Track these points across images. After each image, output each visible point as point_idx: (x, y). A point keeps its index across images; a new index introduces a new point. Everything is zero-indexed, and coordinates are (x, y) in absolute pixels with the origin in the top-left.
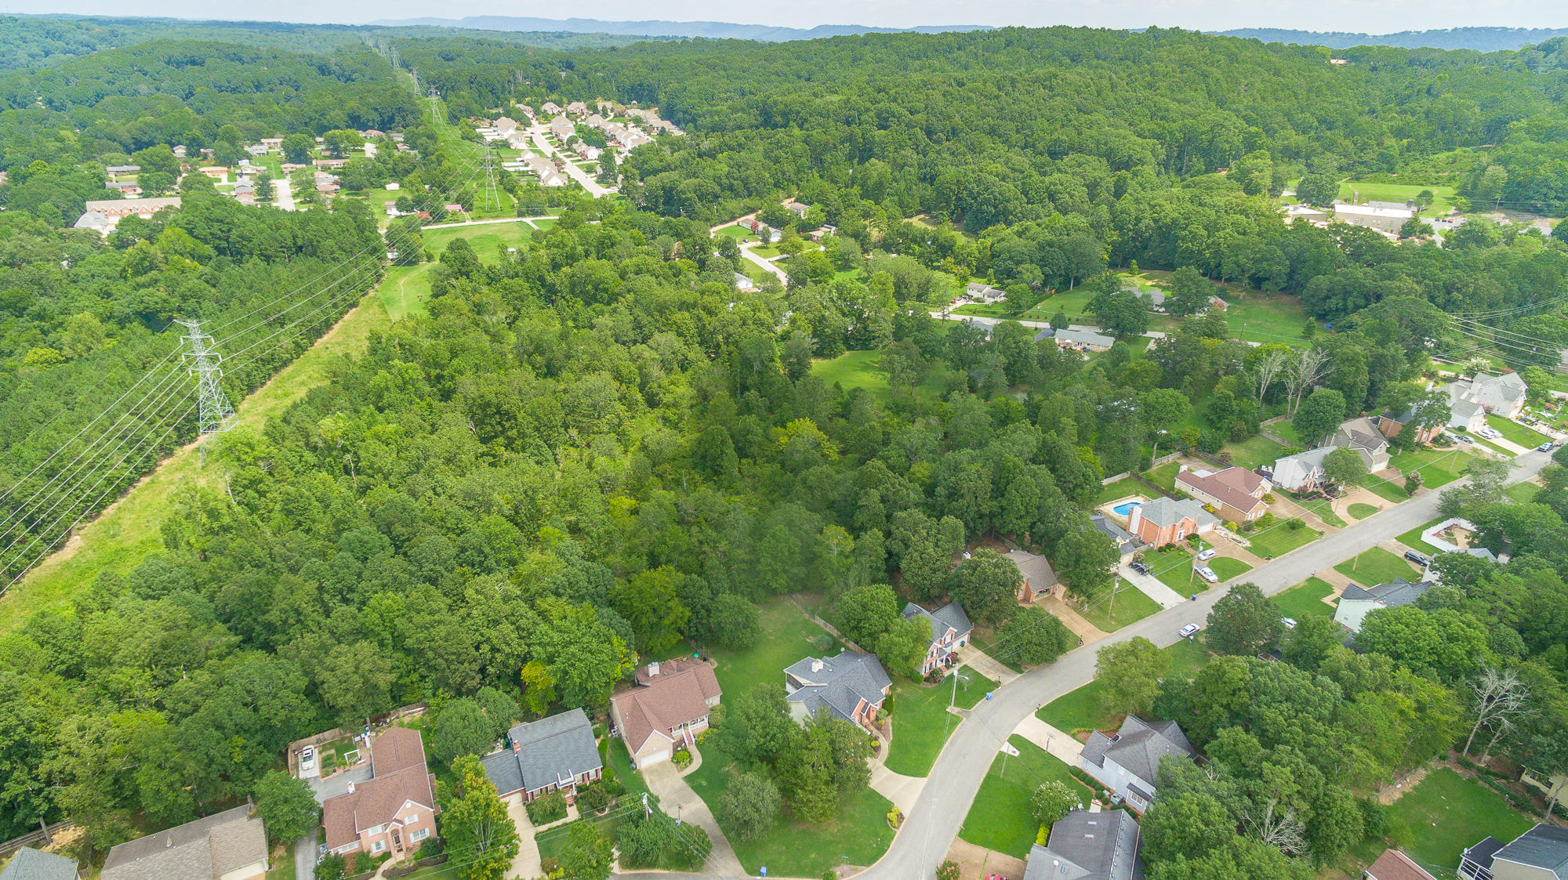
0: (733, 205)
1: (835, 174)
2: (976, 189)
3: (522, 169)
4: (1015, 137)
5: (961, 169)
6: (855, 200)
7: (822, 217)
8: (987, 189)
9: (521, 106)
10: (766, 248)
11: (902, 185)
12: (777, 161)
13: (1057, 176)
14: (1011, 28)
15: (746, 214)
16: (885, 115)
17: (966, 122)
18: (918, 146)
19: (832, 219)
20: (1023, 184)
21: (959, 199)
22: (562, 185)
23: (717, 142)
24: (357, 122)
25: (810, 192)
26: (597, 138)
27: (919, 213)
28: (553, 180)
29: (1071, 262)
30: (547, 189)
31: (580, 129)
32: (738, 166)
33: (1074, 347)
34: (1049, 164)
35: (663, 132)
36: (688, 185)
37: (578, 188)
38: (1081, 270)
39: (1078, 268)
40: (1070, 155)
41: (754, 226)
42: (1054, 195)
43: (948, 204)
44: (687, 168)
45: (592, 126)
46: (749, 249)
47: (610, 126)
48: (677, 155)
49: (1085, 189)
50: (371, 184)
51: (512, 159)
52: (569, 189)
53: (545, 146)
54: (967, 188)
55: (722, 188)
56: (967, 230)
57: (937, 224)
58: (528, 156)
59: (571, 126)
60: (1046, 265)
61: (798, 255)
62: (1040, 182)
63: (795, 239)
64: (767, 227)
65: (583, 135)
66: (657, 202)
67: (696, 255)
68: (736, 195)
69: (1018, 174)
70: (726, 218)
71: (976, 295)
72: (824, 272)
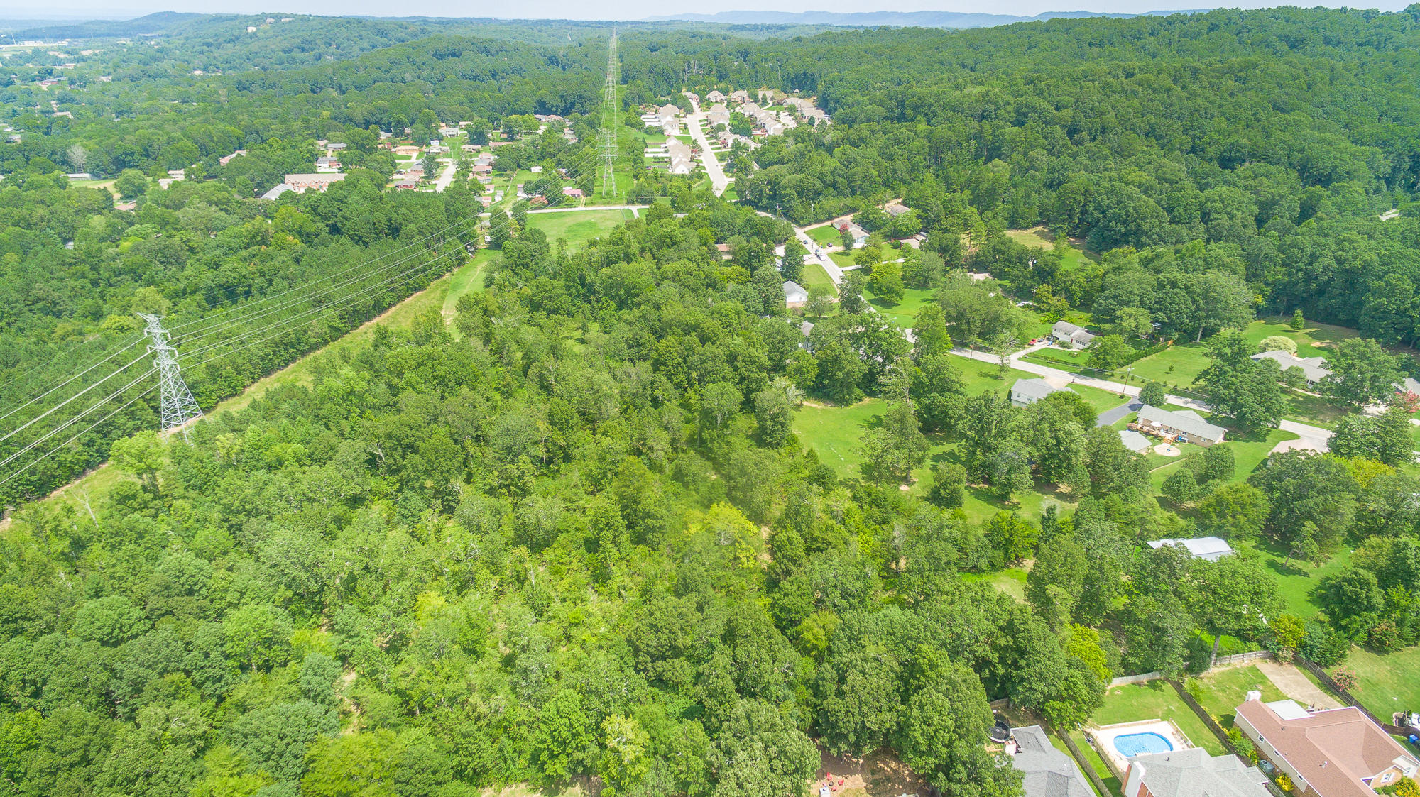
0: (830, 203)
1: (951, 174)
2: (1106, 202)
3: (660, 155)
4: (1179, 138)
5: (1094, 177)
6: (959, 206)
7: (918, 223)
8: (1119, 202)
9: (689, 95)
10: (846, 255)
11: (1020, 193)
12: (891, 158)
13: (1222, 189)
14: (1222, 11)
15: (846, 214)
17: (1122, 120)
18: (1054, 147)
19: (927, 225)
20: (1169, 198)
21: (1084, 212)
22: (687, 172)
23: (840, 136)
24: (543, 108)
25: (915, 194)
26: (743, 127)
27: (1036, 224)
28: (682, 167)
29: (1198, 309)
30: (671, 178)
31: (735, 117)
32: (847, 164)
33: (1162, 434)
34: (1215, 174)
35: (812, 122)
36: (790, 181)
37: (700, 176)
38: (1212, 320)
39: (1208, 317)
40: (1247, 164)
41: (844, 229)
42: (1209, 214)
43: (1070, 217)
44: (799, 162)
45: (747, 114)
46: (829, 255)
47: (762, 114)
48: (793, 148)
49: (1255, 209)
50: (519, 166)
51: (658, 145)
52: (691, 178)
53: (697, 133)
54: (1095, 200)
55: (826, 185)
56: (1090, 249)
57: (1053, 239)
58: (671, 143)
59: (727, 113)
60: (1161, 310)
61: (875, 266)
62: (1195, 197)
63: (872, 249)
64: (856, 231)
65: (735, 123)
66: (761, 195)
67: (750, 261)
68: (839, 193)
69: (1167, 185)
70: (822, 217)
71: (1063, 338)
72: (889, 291)
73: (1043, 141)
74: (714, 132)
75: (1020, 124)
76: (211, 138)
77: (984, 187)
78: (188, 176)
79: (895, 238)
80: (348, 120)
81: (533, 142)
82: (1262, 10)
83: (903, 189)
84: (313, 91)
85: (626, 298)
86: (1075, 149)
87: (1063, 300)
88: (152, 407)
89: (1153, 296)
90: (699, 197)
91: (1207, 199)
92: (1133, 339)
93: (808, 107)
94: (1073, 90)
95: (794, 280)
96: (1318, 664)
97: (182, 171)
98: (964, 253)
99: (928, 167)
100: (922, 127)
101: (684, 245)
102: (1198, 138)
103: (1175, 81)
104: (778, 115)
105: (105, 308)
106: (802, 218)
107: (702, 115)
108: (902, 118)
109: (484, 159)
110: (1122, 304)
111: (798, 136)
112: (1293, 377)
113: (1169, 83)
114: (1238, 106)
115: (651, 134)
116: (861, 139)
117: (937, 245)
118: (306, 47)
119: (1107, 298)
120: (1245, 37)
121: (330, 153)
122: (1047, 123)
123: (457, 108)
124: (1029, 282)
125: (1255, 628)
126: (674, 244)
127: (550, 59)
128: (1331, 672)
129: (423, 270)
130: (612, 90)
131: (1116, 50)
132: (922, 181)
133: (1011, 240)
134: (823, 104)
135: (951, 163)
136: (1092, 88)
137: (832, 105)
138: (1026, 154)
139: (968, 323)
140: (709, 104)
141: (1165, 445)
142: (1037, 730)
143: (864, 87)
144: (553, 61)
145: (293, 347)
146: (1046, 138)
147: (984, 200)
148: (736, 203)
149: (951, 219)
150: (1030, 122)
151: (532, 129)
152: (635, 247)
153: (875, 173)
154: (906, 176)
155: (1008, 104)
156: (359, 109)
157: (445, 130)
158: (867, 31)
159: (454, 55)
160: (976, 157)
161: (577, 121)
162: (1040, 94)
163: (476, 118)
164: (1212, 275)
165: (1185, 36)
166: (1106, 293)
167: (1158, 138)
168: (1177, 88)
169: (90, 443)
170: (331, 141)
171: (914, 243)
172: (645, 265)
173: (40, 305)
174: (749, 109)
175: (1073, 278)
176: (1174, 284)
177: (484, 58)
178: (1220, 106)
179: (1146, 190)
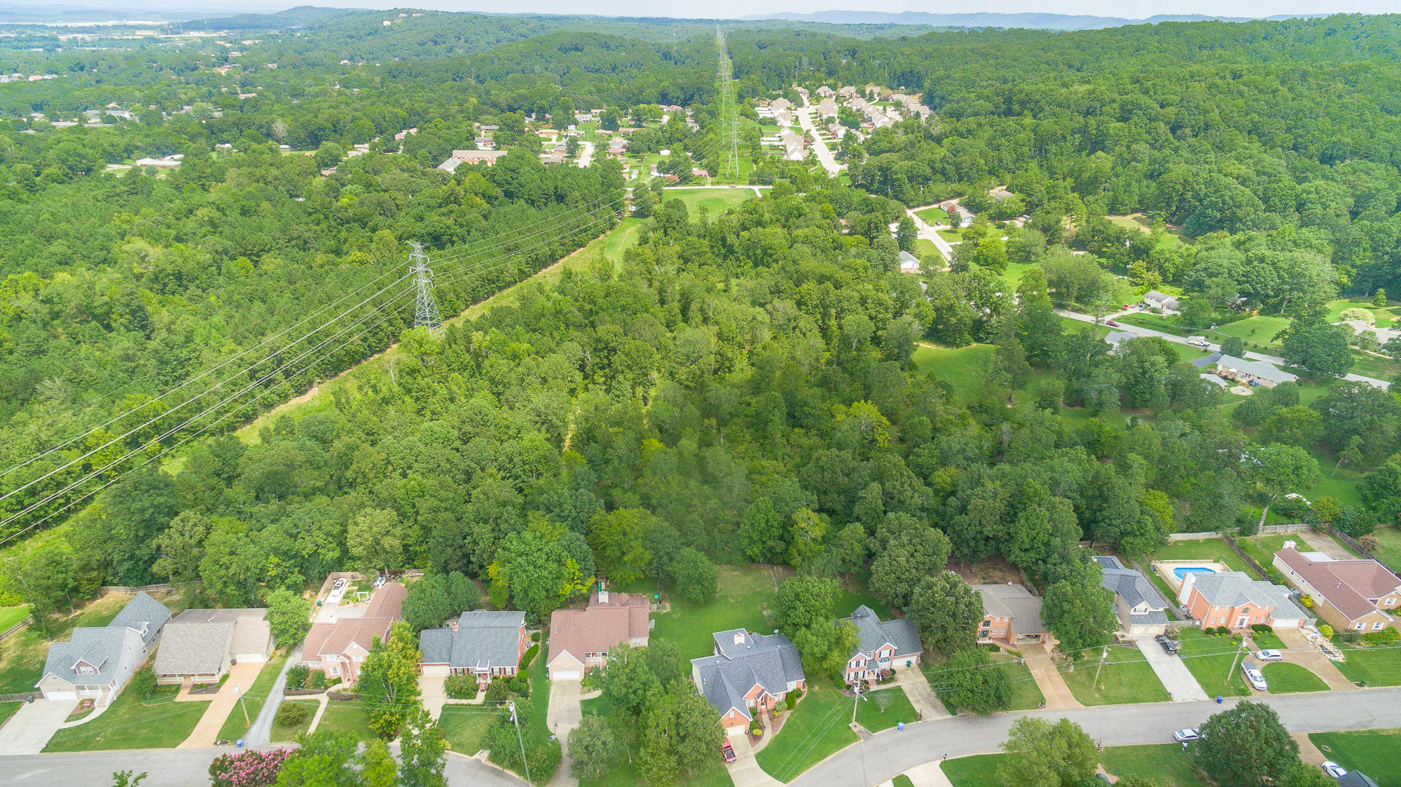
0: (938, 187)
1: (1055, 164)
2: (1204, 191)
3: (775, 143)
4: (1281, 136)
5: (1194, 169)
6: (1061, 192)
7: (1021, 207)
8: (1215, 192)
9: (800, 89)
10: (955, 232)
11: (1121, 181)
12: (997, 149)
13: (1320, 183)
14: (1342, 16)
15: (952, 198)
16: (1129, 107)
17: (1225, 119)
18: (1156, 141)
19: (1030, 208)
20: (1265, 189)
21: (1182, 200)
22: (801, 159)
23: (948, 128)
24: (665, 99)
25: (1020, 181)
26: (852, 120)
27: (1134, 211)
28: (796, 154)
29: (1284, 283)
30: (787, 162)
31: (843, 111)
32: (956, 152)
33: (1238, 379)
34: (1313, 170)
35: (918, 115)
36: (901, 167)
37: (814, 162)
38: (1295, 292)
39: (1292, 289)
40: (1348, 161)
41: (951, 210)
42: (1304, 204)
43: (1169, 205)
44: (909, 150)
45: (854, 108)
46: (938, 232)
47: (869, 109)
48: (904, 138)
49: (1351, 201)
50: (650, 149)
51: (773, 135)
52: (806, 163)
53: (806, 123)
54: (1193, 189)
55: (935, 171)
56: (1186, 235)
57: (1150, 225)
58: (785, 133)
59: (836, 107)
60: (1247, 282)
61: (981, 241)
62: (1292, 188)
63: (978, 226)
64: (963, 212)
65: (844, 116)
66: (873, 180)
67: (870, 232)
68: (947, 180)
69: (1265, 178)
70: (930, 200)
71: (1154, 304)
72: (995, 261)
73: (1146, 136)
74: (824, 124)
75: (1124, 119)
76: (384, 118)
77: (1086, 175)
78: (373, 148)
79: (999, 219)
80: (495, 105)
81: (661, 128)
82: (1385, 15)
83: (1008, 177)
84: (454, 80)
85: (761, 257)
86: (1177, 144)
87: (1157, 274)
88: (402, 318)
89: (1241, 270)
90: (816, 180)
91: (1304, 191)
92: (1220, 305)
93: (913, 103)
94: (1178, 89)
95: (908, 249)
96: (1349, 534)
97: (367, 145)
98: (1065, 234)
99: (1033, 158)
100: (1028, 120)
101: (810, 216)
102: (1301, 136)
103: (1283, 83)
104: (885, 109)
105: (345, 248)
106: (912, 200)
107: (812, 109)
108: (1009, 112)
109: (617, 143)
110: (1211, 275)
111: (907, 129)
112: (1366, 341)
113: (1276, 84)
114: (1344, 107)
115: (765, 124)
116: (969, 132)
117: (1040, 224)
118: (438, 40)
119: (1198, 271)
120: (1364, 42)
121: (483, 133)
122: (1151, 120)
123: (589, 98)
124: (1126, 259)
125: (1300, 508)
126: (800, 216)
127: (664, 54)
128: (1360, 542)
129: (585, 230)
130: (727, 85)
131: (1227, 54)
132: (1026, 171)
133: (1110, 222)
134: (929, 100)
135: (1055, 154)
136: (1199, 88)
137: (937, 101)
138: (1128, 147)
139: (1067, 287)
140: (818, 99)
141: (1239, 387)
142: (1115, 559)
143: (970, 85)
144: (666, 56)
145: (493, 283)
146: (1148, 133)
147: (1085, 187)
148: (849, 186)
149: (1053, 204)
150: (1135, 118)
151: (657, 117)
152: (767, 216)
153: (982, 161)
154: (1012, 166)
155: (1114, 101)
156: (504, 97)
157: (579, 117)
158: (973, 31)
159: (577, 49)
160: (1080, 149)
161: (698, 111)
162: (1146, 92)
163: (605, 106)
164: (1298, 254)
165: (1300, 40)
166: (1198, 267)
167: (1260, 136)
168: (1284, 90)
169: (365, 340)
170: (482, 123)
171: (1019, 223)
172: (779, 230)
173: (294, 242)
174: (857, 104)
175: (1168, 256)
176: (1262, 260)
177: (605, 51)
178: (1327, 107)
179: (1244, 181)
